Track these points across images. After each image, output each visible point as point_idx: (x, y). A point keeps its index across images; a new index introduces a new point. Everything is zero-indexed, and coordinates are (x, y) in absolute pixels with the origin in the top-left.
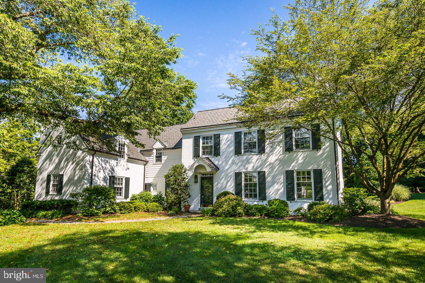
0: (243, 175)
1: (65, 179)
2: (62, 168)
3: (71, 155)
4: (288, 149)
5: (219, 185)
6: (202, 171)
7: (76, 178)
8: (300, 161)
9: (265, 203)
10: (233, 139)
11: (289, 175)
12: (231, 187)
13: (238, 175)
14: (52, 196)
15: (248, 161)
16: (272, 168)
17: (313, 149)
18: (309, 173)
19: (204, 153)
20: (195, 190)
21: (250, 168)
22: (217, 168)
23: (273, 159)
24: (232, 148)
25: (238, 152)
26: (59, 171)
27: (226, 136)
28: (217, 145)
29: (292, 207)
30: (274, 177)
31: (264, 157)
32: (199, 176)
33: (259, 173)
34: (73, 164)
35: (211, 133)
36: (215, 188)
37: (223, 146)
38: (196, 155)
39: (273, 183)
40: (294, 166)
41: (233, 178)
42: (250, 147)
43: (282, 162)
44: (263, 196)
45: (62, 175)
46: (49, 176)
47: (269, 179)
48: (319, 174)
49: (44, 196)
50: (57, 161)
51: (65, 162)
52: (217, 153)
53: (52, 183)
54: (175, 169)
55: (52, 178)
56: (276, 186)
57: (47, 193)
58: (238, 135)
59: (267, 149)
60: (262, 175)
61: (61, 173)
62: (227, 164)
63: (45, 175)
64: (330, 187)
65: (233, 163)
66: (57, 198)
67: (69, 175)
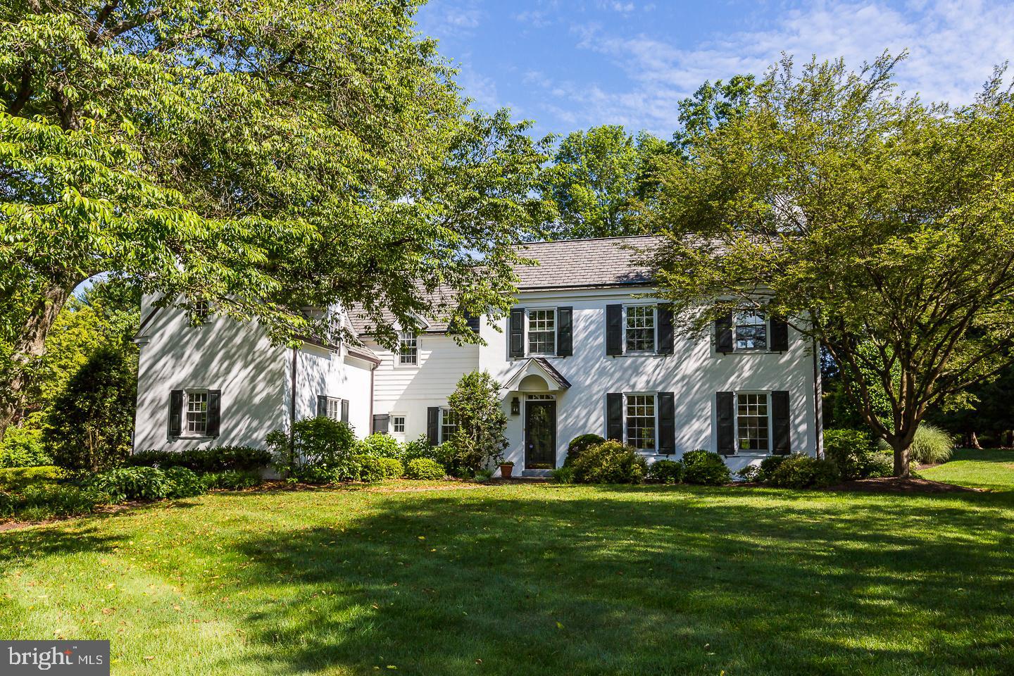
0: (625, 400)
1: (225, 403)
2: (217, 376)
3: (240, 346)
4: (723, 346)
5: (571, 421)
6: (533, 389)
7: (257, 400)
8: (746, 374)
9: (674, 459)
10: (603, 319)
11: (723, 401)
12: (596, 424)
13: (613, 400)
14: (187, 441)
15: (636, 370)
16: (689, 386)
17: (773, 349)
18: (763, 398)
19: (533, 348)
20: (515, 430)
21: (641, 384)
22: (565, 384)
23: (690, 366)
24: (602, 340)
25: (613, 349)
26: (206, 383)
27: (587, 312)
28: (566, 331)
29: (734, 465)
30: (692, 405)
31: (670, 362)
32: (523, 401)
33: (661, 395)
34: (245, 366)
35: (554, 305)
36: (559, 428)
37: (578, 335)
38: (515, 351)
39: (689, 417)
40: (733, 384)
41: (602, 405)
42: (640, 343)
43: (710, 374)
44: (668, 444)
45: (218, 394)
46: (176, 396)
47: (680, 410)
48: (782, 399)
49: (165, 440)
50: (197, 357)
51: (222, 361)
52: (565, 350)
53: (185, 410)
54: (469, 383)
55: (186, 399)
56: (696, 425)
57: (174, 433)
58: (613, 313)
59: (679, 345)
60: (667, 401)
61: (214, 387)
62: (587, 373)
63: (163, 392)
64: (803, 428)
65: (602, 372)
66: (202, 447)
67: (235, 392)
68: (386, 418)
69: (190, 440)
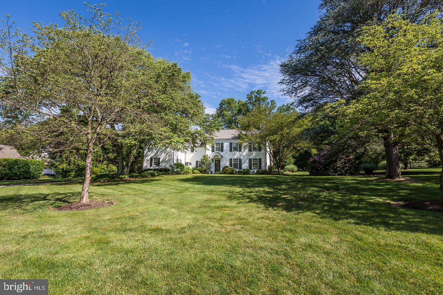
0: (233, 160)
1: (161, 160)
2: (159, 155)
3: (164, 150)
4: (250, 150)
5: (223, 163)
6: (216, 158)
7: (167, 160)
8: (254, 155)
9: (241, 170)
10: (229, 145)
11: (250, 160)
12: (228, 164)
13: (231, 160)
15: (235, 154)
16: (244, 157)
17: (259, 151)
18: (257, 159)
19: (216, 150)
20: (213, 165)
21: (236, 157)
22: (222, 157)
23: (244, 154)
24: (229, 149)
25: (231, 150)
26: (157, 156)
27: (226, 144)
28: (222, 147)
29: (251, 171)
30: (245, 161)
31: (241, 153)
32: (214, 160)
33: (239, 159)
34: (165, 153)
35: (220, 142)
36: (221, 165)
37: (225, 148)
38: (213, 151)
39: (244, 163)
40: (252, 157)
41: (229, 160)
42: (235, 149)
43: (248, 155)
44: (240, 168)
45: (159, 158)
46: (151, 159)
47: (243, 161)
48: (260, 160)
49: (149, 167)
50: (155, 152)
51: (160, 153)
52: (222, 151)
53: (153, 161)
54: (204, 156)
55: (153, 159)
56: (245, 164)
57: (151, 165)
58: (231, 144)
59: (243, 150)
60: (240, 160)
61: (159, 157)
62: (226, 155)
63: (149, 158)
64: (264, 165)
65: (229, 155)
66: (157, 168)
67: (163, 158)
68: (188, 163)
69: (154, 166)
